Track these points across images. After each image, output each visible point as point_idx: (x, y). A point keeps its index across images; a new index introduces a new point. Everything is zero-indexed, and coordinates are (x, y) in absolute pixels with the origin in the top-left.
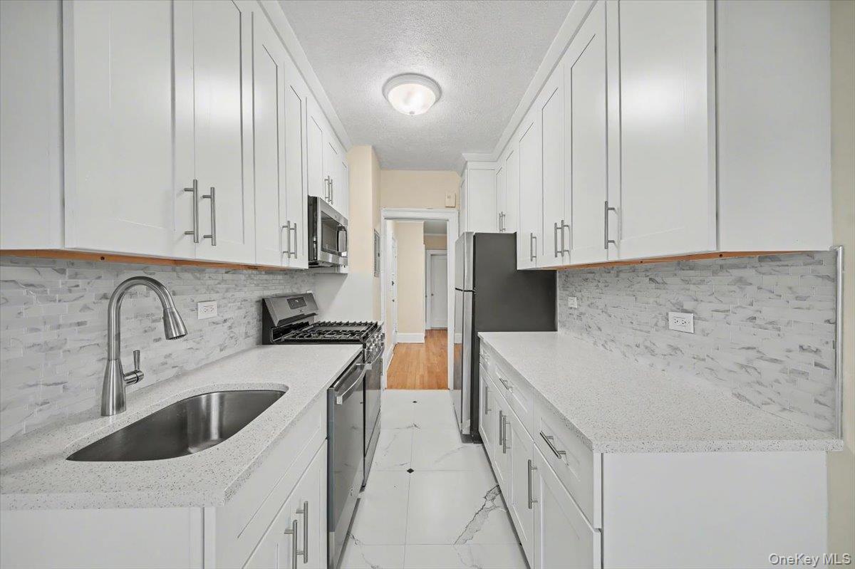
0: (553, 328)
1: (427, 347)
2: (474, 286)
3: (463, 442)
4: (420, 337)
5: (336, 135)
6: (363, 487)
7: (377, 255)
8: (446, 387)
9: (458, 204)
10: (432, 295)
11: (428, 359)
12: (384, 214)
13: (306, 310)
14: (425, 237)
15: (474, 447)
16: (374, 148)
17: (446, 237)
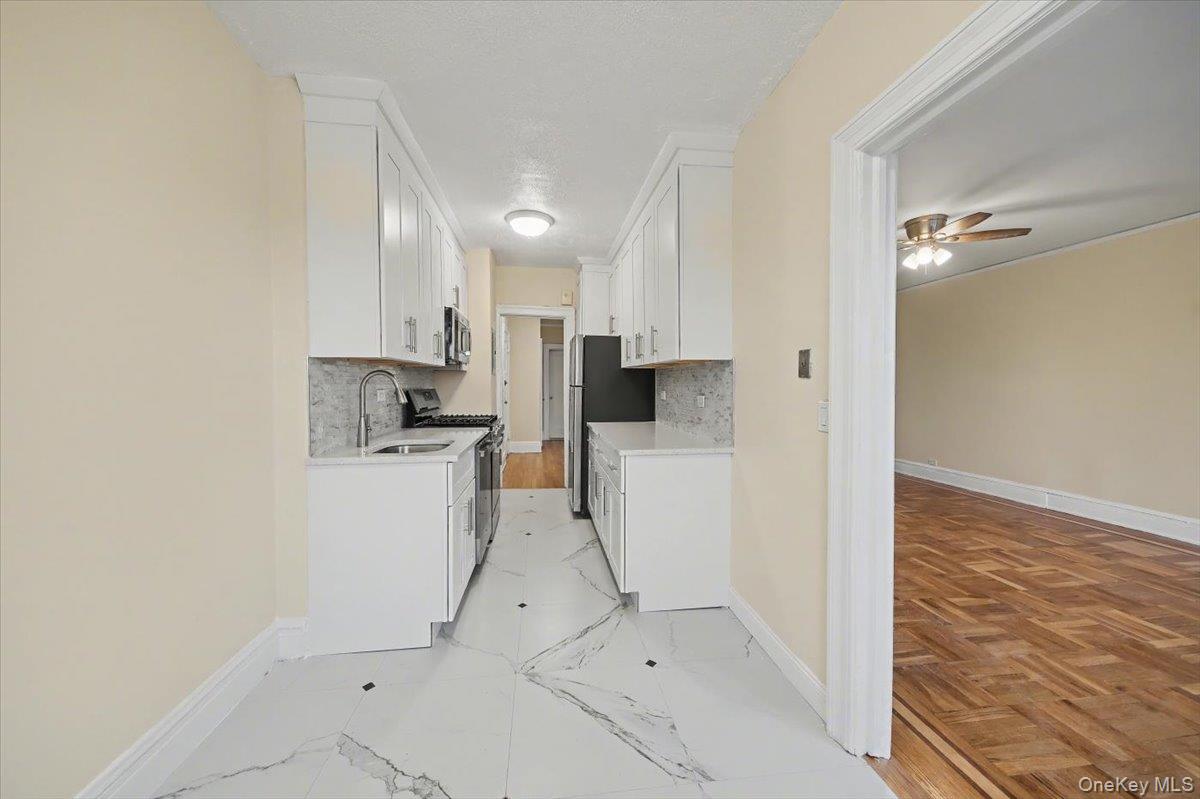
0: (651, 417)
1: (544, 456)
2: (584, 382)
3: (574, 518)
4: (536, 446)
5: (459, 244)
6: (490, 541)
7: (494, 353)
8: (563, 487)
9: (574, 304)
10: (551, 398)
11: (545, 466)
12: (499, 310)
13: (431, 404)
14: (542, 328)
15: (584, 522)
16: (492, 250)
17: (562, 328)
